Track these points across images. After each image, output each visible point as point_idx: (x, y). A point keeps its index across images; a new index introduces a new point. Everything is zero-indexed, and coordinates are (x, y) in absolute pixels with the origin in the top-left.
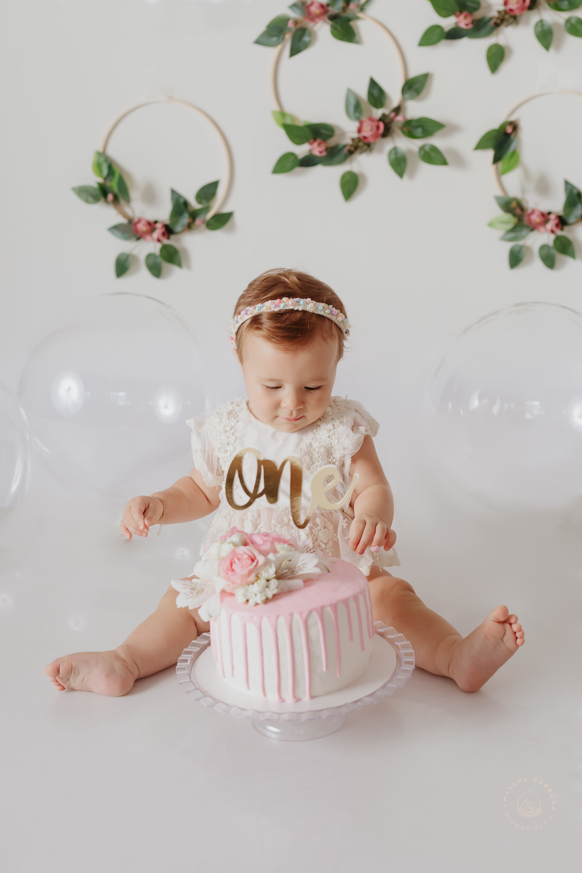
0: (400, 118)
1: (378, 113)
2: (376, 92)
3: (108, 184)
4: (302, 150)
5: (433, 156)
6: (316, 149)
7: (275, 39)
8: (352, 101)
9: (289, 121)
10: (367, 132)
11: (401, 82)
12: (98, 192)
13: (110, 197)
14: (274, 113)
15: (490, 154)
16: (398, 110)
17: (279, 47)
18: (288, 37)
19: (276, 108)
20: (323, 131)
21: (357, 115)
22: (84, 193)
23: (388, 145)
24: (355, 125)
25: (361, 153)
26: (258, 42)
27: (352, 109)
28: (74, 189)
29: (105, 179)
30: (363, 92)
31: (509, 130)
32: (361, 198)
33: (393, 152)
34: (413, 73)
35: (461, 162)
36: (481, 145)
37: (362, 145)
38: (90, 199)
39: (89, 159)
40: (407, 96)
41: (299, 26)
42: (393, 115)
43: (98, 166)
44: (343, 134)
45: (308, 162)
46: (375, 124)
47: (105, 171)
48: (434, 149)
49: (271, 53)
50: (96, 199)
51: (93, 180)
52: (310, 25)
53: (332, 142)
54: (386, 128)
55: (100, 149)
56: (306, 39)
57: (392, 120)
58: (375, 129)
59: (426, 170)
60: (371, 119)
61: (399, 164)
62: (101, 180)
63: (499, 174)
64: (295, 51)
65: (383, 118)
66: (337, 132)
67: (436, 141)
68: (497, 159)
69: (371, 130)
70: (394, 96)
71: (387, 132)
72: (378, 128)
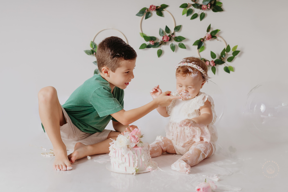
0: (174, 36)
1: (168, 35)
2: (167, 29)
3: (94, 50)
4: (148, 43)
5: (182, 46)
6: (151, 43)
7: (141, 14)
8: (161, 31)
9: (144, 35)
10: (165, 39)
11: (174, 27)
12: (91, 52)
13: (94, 53)
14: (140, 33)
15: (197, 47)
16: (173, 34)
17: (143, 16)
18: (145, 14)
19: (141, 32)
20: (153, 38)
21: (162, 35)
22: (87, 52)
23: (170, 43)
24: (162, 37)
25: (163, 45)
26: (137, 15)
27: (161, 33)
28: (84, 51)
29: (93, 49)
30: (164, 29)
31: (202, 40)
32: (163, 57)
33: (172, 45)
34: (177, 25)
35: (189, 49)
36: (194, 44)
37: (163, 43)
38: (89, 54)
39: (89, 43)
40: (175, 31)
41: (148, 11)
42: (172, 35)
43: (92, 45)
44: (158, 40)
45: (149, 47)
46: (167, 37)
47: (93, 47)
48: (183, 44)
49: (141, 18)
50: (91, 54)
51: (90, 49)
52: (151, 11)
53: (155, 41)
54: (170, 39)
55: (93, 41)
56: (150, 15)
57: (172, 37)
58: (167, 38)
59: (180, 50)
60: (166, 36)
61: (173, 48)
62: (92, 49)
63: (199, 52)
64: (147, 18)
65: (169, 36)
66: (157, 39)
67: (183, 42)
68: (198, 48)
69: (166, 39)
70: (172, 31)
71: (170, 40)
72: (168, 38)
